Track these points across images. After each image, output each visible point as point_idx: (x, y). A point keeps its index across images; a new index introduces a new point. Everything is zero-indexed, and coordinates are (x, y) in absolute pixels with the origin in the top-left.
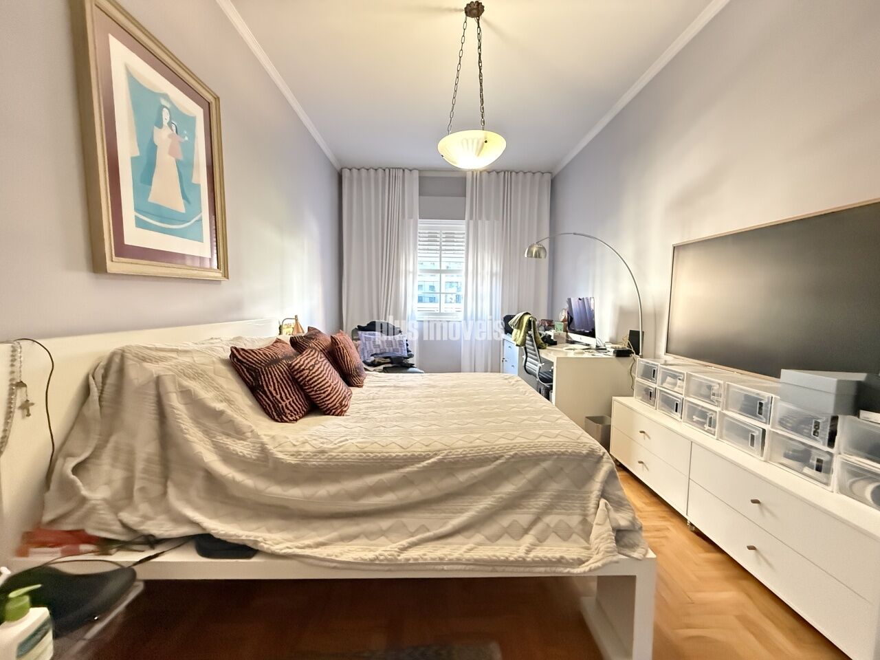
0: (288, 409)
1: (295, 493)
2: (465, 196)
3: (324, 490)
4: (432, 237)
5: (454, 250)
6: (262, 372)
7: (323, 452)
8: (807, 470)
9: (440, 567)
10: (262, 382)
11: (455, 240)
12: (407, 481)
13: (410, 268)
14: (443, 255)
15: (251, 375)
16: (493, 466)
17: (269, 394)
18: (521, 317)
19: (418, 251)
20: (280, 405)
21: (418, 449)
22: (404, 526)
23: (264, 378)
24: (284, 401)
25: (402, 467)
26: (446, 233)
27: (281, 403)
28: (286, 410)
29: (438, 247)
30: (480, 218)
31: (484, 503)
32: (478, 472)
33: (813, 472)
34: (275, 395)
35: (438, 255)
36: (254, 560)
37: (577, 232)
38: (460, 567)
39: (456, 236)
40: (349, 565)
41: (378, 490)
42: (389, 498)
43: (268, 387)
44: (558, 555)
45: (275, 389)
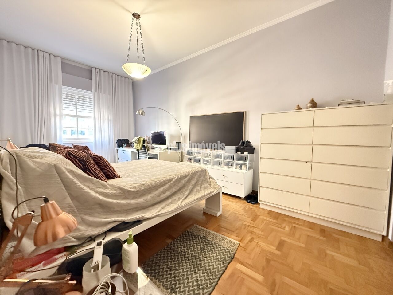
0: (102, 177)
1: (141, 200)
2: (91, 79)
3: (149, 197)
4: (69, 97)
5: (83, 106)
6: (87, 162)
7: (143, 185)
8: (229, 167)
9: (192, 203)
10: (88, 166)
11: (85, 100)
12: (171, 187)
13: (58, 112)
14: (77, 108)
15: (81, 163)
16: (188, 177)
17: (92, 171)
18: (139, 138)
19: (63, 104)
20: (98, 176)
21: (169, 177)
22: (175, 200)
23: (88, 164)
24: (99, 174)
25: (168, 183)
26: (78, 96)
27: (99, 175)
28: (102, 178)
29: (74, 103)
30: (101, 92)
31: (190, 187)
32: (186, 179)
33: (231, 167)
34: (95, 171)
35: (75, 107)
36: (144, 223)
37: (159, 108)
38: (195, 201)
39: (85, 98)
40: (172, 212)
41: (164, 192)
42: (168, 193)
43: (91, 169)
44: (210, 192)
45: (94, 169)
